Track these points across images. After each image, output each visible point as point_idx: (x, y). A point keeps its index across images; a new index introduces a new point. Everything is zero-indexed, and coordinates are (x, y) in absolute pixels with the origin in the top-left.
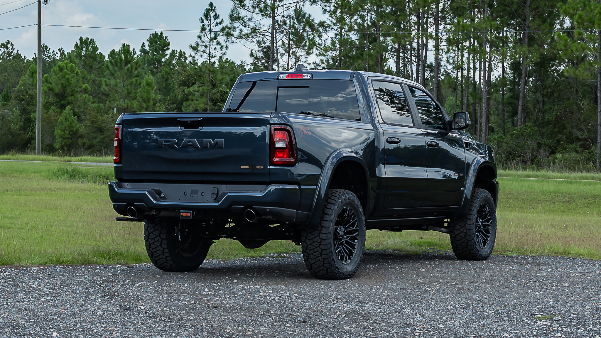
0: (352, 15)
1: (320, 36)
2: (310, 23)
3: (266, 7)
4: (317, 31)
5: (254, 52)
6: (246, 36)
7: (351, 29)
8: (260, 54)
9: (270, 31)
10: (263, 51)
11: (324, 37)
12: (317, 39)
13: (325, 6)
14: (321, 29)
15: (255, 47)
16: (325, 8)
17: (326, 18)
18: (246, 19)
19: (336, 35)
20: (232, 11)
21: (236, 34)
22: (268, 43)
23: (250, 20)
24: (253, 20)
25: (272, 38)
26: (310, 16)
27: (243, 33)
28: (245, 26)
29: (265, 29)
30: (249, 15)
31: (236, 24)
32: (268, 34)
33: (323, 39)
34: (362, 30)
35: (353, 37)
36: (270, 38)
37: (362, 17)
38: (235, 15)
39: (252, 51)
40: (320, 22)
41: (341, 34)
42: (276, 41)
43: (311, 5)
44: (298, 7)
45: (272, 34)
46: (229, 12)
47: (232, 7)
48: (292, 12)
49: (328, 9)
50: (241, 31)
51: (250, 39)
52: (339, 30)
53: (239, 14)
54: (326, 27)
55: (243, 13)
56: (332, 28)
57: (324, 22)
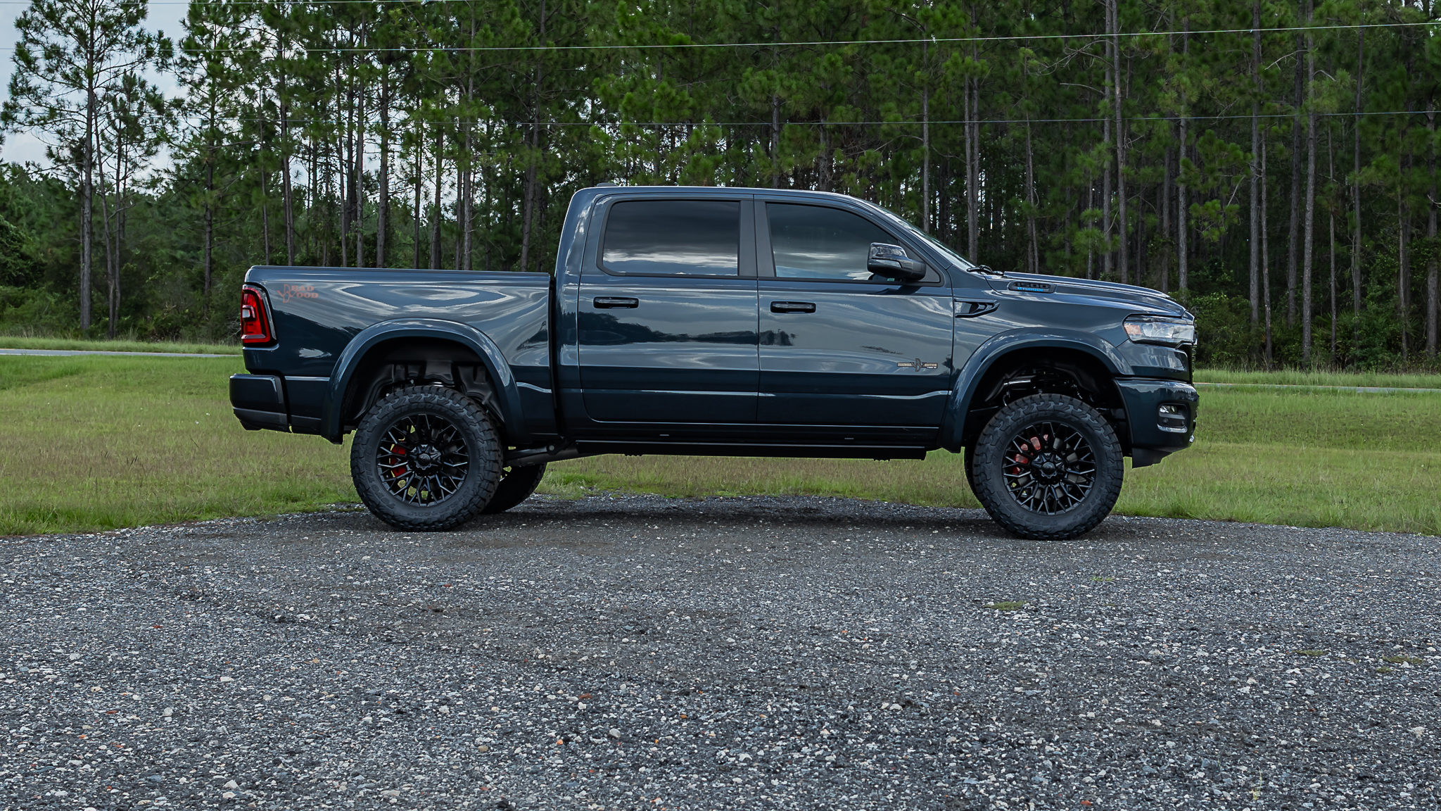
0: (232, 88)
1: (174, 123)
2: (157, 103)
3: (77, 74)
4: (170, 116)
5: (54, 151)
6: (42, 122)
7: (231, 114)
8: (66, 153)
9: (85, 112)
10: (71, 149)
11: (182, 125)
12: (169, 128)
13: (183, 73)
14: (175, 112)
15: (54, 140)
16: (183, 76)
18: (39, 92)
19: (204, 122)
20: (15, 79)
21: (21, 116)
22: (81, 133)
23: (48, 93)
24: (53, 94)
25: (89, 125)
26: (155, 89)
27: (35, 116)
28: (39, 104)
29: (74, 108)
30: (45, 85)
31: (23, 101)
32: (81, 118)
33: (181, 127)
34: (248, 116)
35: (235, 125)
36: (85, 126)
37: (250, 94)
38: (20, 85)
39: (49, 148)
40: (175, 100)
41: (212, 120)
42: (96, 130)
43: (159, 70)
44: (128, 73)
45: (89, 120)
46: (9, 80)
47: (14, 71)
48: (120, 82)
49: (188, 78)
50: (29, 113)
51: (48, 127)
52: (209, 115)
53: (27, 82)
54: (186, 109)
55: (34, 81)
56: (197, 111)
57: (183, 101)
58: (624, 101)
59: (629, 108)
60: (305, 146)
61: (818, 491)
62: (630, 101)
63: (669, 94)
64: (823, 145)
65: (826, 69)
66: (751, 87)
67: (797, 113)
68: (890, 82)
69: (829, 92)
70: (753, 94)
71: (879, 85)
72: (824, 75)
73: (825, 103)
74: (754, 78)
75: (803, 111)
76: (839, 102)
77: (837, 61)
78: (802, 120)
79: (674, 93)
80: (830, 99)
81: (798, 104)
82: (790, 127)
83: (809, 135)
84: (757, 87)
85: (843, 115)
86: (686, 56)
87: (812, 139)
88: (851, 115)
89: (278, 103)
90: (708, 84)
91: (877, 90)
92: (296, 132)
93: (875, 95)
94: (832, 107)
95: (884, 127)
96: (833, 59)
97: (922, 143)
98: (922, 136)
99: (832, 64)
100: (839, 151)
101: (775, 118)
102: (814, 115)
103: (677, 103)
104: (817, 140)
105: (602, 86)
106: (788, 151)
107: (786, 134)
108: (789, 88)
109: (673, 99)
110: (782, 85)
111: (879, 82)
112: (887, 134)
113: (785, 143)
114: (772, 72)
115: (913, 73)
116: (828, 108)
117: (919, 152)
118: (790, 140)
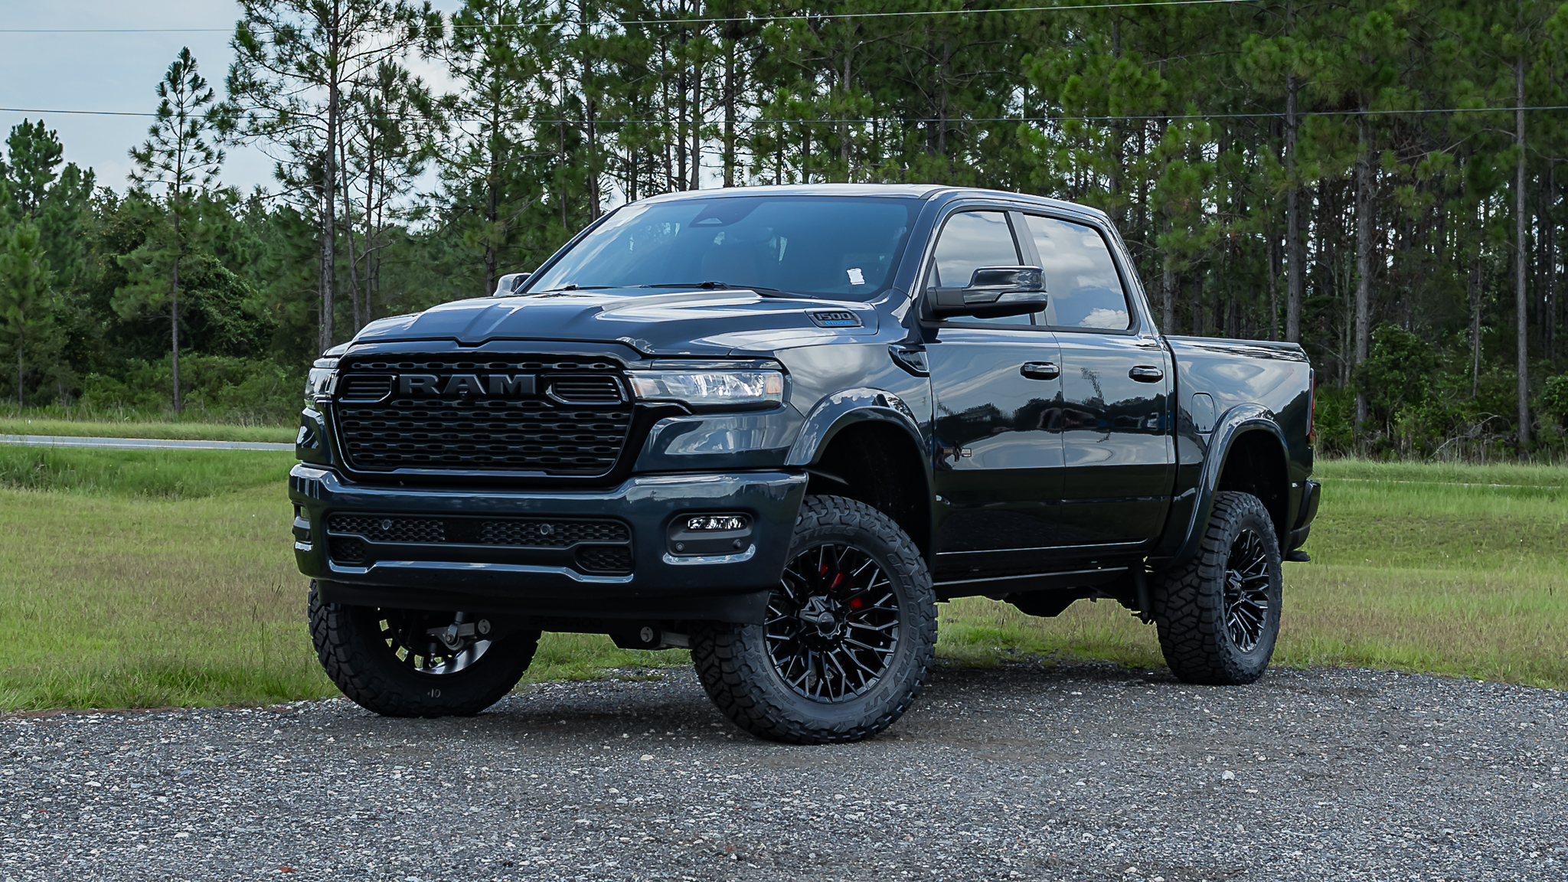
0: (522, 80)
1: (445, 129)
2: (420, 99)
3: (313, 61)
4: (439, 119)
5: (286, 169)
6: (270, 129)
7: (520, 116)
8: (301, 173)
9: (326, 116)
10: (307, 166)
11: (454, 133)
12: (438, 136)
13: (457, 59)
14: (446, 114)
15: (286, 155)
16: (457, 64)
17: (460, 88)
18: (267, 89)
19: (484, 128)
20: (235, 71)
21: (243, 123)
22: (321, 145)
23: (277, 90)
24: (284, 91)
25: (332, 133)
26: (419, 81)
27: (260, 122)
28: (266, 106)
29: (313, 111)
30: (274, 79)
31: (245, 101)
32: (320, 123)
33: (453, 135)
34: (545, 118)
35: (526, 132)
36: (326, 135)
37: (546, 86)
38: (241, 79)
39: (279, 165)
40: (446, 98)
41: (496, 124)
42: (341, 140)
43: (425, 55)
44: (386, 61)
45: (332, 126)
46: (227, 73)
47: (234, 61)
48: (373, 73)
49: (464, 66)
50: (254, 118)
51: (277, 137)
52: (491, 117)
53: (250, 76)
54: (460, 109)
55: (260, 74)
56: (475, 112)
57: (456, 98)
58: (1067, 87)
59: (1074, 98)
60: (622, 160)
61: (1369, 661)
62: (1074, 88)
63: (1131, 76)
64: (1363, 145)
65: (1368, 34)
66: (1256, 62)
67: (1324, 100)
68: (1466, 52)
69: (1373, 68)
70: (1259, 72)
71: (1450, 57)
72: (1366, 42)
73: (1366, 84)
74: (1258, 49)
75: (1334, 96)
76: (1387, 81)
77: (1385, 21)
78: (1330, 108)
79: (1138, 74)
80: (1374, 77)
81: (1326, 84)
82: (1314, 120)
83: (1342, 131)
84: (1264, 61)
85: (1394, 102)
86: (1155, 20)
87: (1346, 137)
88: (1406, 101)
89: (583, 98)
90: (1190, 59)
91: (1447, 63)
92: (608, 140)
93: (1439, 72)
94: (1377, 90)
95: (1459, 116)
96: (1379, 19)
97: (1516, 140)
98: (1515, 131)
99: (1378, 26)
100: (1389, 155)
101: (1290, 108)
102: (1349, 102)
103: (1143, 87)
104: (1354, 139)
105: (1035, 65)
106: (1310, 154)
107: (1308, 130)
108: (1313, 63)
109: (1138, 83)
110: (1302, 59)
111: (1451, 51)
112: (1461, 128)
113: (1306, 142)
114: (1285, 40)
115: (1498, 37)
116: (1371, 90)
117: (1510, 156)
118: (1314, 138)
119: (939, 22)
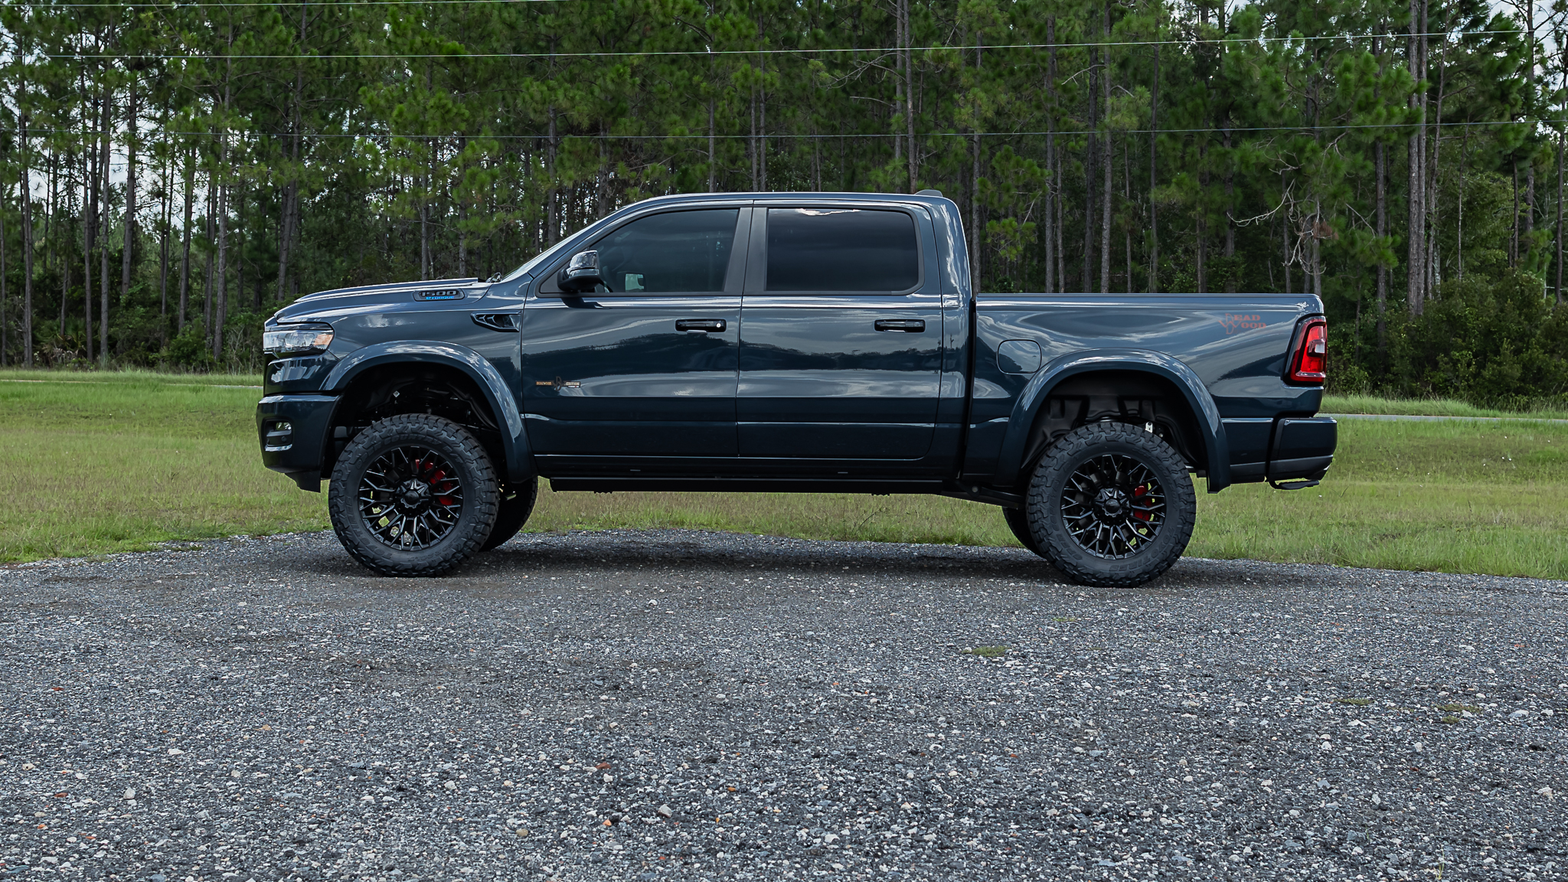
58: (395, 112)
59: (399, 120)
60: (45, 157)
62: (400, 114)
63: (445, 106)
64: (604, 159)
65: (613, 81)
66: (532, 98)
67: (579, 124)
68: (675, 94)
69: (611, 105)
70: (534, 105)
71: (664, 97)
72: (610, 86)
73: (607, 115)
74: (533, 87)
75: (586, 124)
76: (622, 113)
77: (625, 72)
78: (581, 133)
79: (449, 105)
80: (612, 111)
81: (581, 115)
82: (571, 139)
83: (590, 148)
84: (537, 97)
85: (626, 128)
86: (459, 66)
87: (593, 152)
88: (635, 128)
89: (17, 112)
90: (482, 94)
91: (662, 101)
92: (37, 142)
93: (657, 108)
94: (615, 119)
95: (670, 139)
96: (621, 70)
97: (708, 157)
98: (707, 151)
99: (620, 75)
100: (621, 165)
101: (551, 131)
102: (594, 129)
103: (452, 115)
104: (597, 154)
105: (369, 96)
106: (567, 164)
107: (566, 146)
108: (573, 99)
109: (448, 111)
110: (565, 96)
111: (665, 93)
112: (671, 148)
113: (565, 156)
114: (552, 83)
115: (698, 85)
116: (610, 119)
117: (704, 167)
118: (570, 152)
119: (300, 64)
